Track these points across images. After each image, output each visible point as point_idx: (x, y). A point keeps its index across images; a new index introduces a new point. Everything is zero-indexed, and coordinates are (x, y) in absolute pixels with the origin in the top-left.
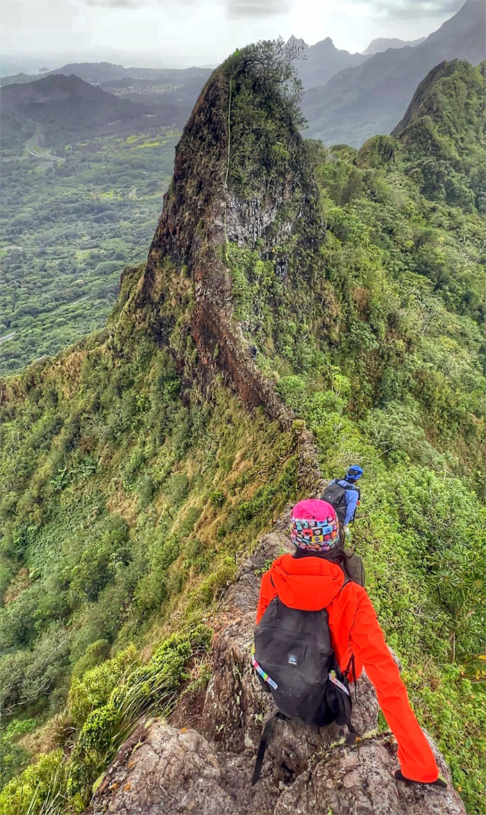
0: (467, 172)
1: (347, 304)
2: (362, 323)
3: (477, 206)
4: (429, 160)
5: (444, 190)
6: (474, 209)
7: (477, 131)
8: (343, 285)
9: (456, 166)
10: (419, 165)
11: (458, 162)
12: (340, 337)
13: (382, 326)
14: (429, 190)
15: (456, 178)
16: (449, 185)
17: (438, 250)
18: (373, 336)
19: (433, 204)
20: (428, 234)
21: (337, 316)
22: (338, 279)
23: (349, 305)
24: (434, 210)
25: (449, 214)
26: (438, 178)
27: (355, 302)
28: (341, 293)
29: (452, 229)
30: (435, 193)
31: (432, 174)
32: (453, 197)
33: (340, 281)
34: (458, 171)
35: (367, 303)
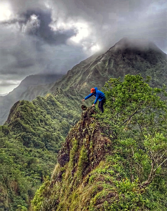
0: (39, 136)
1: (9, 189)
2: (17, 197)
3: (47, 148)
4: (23, 133)
5: (32, 143)
6: (46, 149)
7: (38, 122)
8: (6, 181)
9: (34, 134)
10: (20, 136)
11: (35, 133)
12: (9, 205)
13: (27, 196)
14: (26, 144)
15: (35, 139)
16: (34, 142)
17: (38, 165)
18: (24, 201)
19: (30, 149)
20: (32, 160)
21: (6, 195)
22: (3, 179)
23: (10, 190)
24: (31, 151)
25: (37, 152)
26: (29, 139)
27: (12, 188)
28: (6, 185)
29: (40, 157)
30: (29, 145)
31: (26, 138)
32: (36, 145)
33: (4, 180)
34: (36, 136)
35: (18, 188)
